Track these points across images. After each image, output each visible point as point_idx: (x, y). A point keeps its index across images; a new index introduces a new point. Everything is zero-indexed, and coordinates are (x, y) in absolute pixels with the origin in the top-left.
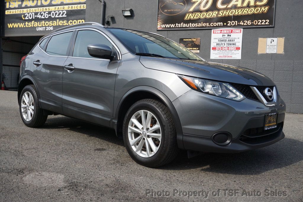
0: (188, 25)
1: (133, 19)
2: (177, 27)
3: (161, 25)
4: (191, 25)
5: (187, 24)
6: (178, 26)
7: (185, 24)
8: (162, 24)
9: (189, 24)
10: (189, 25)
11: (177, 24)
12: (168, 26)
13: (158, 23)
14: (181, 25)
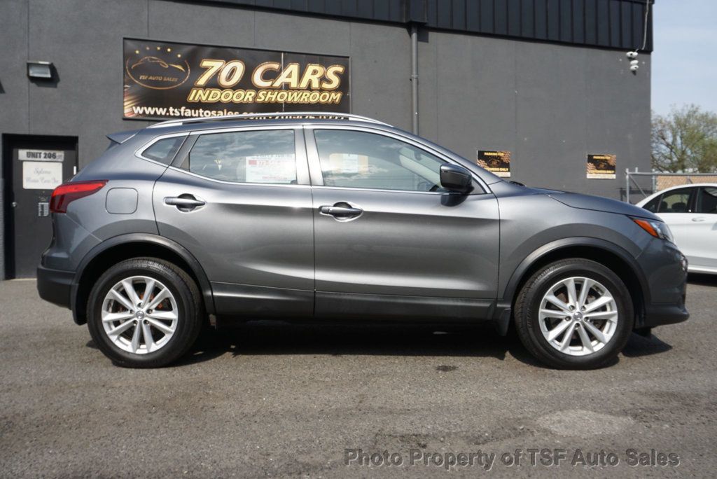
0: (195, 113)
1: (56, 87)
2: (172, 114)
3: (134, 108)
4: (203, 114)
5: (193, 111)
6: (174, 112)
7: (189, 110)
8: (136, 106)
9: (197, 111)
10: (199, 113)
11: (171, 109)
12: (150, 111)
13: (126, 104)
14: (180, 112)
